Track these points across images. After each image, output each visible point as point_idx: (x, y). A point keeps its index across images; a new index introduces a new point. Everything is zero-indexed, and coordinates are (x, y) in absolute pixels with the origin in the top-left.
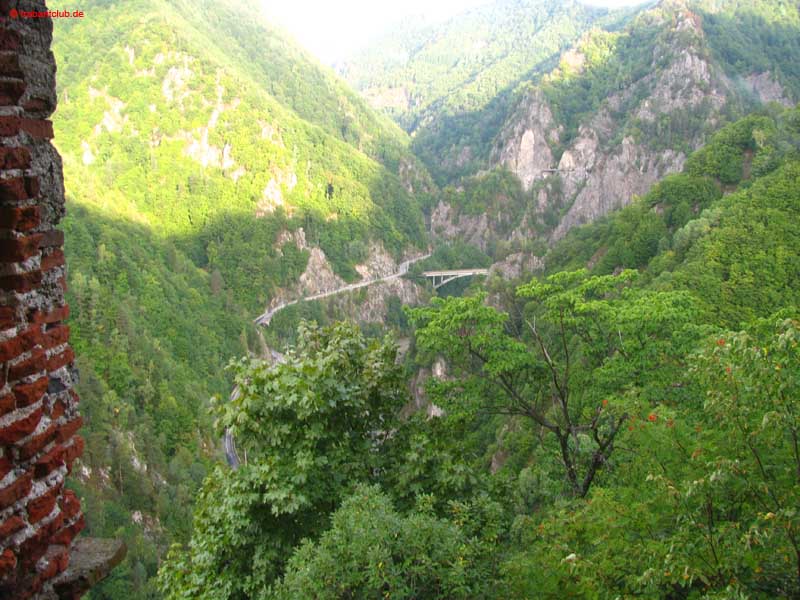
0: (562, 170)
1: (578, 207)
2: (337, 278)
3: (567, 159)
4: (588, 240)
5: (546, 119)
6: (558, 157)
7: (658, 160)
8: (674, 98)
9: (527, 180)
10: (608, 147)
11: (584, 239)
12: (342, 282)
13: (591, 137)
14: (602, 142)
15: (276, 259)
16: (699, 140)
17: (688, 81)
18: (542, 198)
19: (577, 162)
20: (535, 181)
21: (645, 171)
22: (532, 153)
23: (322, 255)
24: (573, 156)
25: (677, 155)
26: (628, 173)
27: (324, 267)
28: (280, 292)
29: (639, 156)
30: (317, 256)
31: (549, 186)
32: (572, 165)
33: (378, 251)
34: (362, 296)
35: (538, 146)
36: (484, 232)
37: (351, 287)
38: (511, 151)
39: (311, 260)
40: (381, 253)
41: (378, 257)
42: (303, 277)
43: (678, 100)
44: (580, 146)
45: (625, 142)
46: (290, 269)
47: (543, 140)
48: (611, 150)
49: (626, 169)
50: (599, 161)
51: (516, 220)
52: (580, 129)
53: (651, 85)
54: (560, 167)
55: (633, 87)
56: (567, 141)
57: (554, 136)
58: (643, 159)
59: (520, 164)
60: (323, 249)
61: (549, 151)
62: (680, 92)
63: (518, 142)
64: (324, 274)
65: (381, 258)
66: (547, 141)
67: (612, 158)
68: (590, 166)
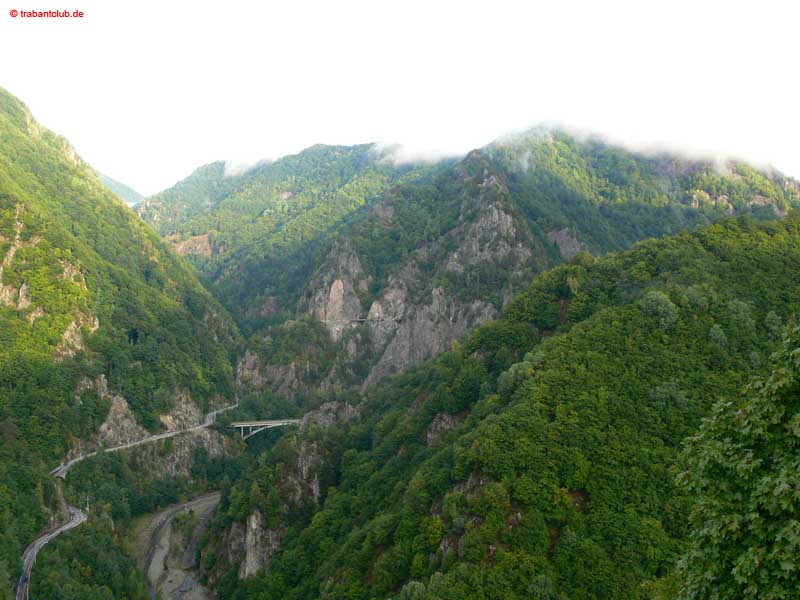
0: (372, 320)
1: (388, 357)
2: (141, 428)
3: (376, 310)
4: (406, 387)
5: (355, 269)
6: (367, 308)
7: (467, 310)
8: (481, 250)
9: (336, 330)
10: (417, 297)
11: (402, 386)
12: (145, 432)
13: (400, 287)
14: (411, 293)
15: (74, 407)
16: (507, 291)
17: (495, 234)
18: (352, 348)
19: (386, 311)
20: (344, 331)
21: (454, 321)
22: (341, 303)
23: (125, 404)
24: (383, 307)
25: (486, 306)
26: (438, 323)
27: (126, 416)
28: (79, 443)
29: (448, 306)
30: (120, 404)
31: (359, 336)
32: (382, 315)
33: (184, 400)
34: (167, 448)
35: (347, 296)
36: (292, 382)
37: (155, 438)
38: (320, 300)
39: (112, 408)
40: (188, 402)
41: (184, 406)
42: (104, 427)
43: (485, 252)
44: (389, 297)
45: (435, 292)
46: (90, 418)
47: (353, 290)
48: (420, 301)
49: (436, 320)
50: (409, 312)
51: (324, 370)
52: (390, 279)
53: (458, 238)
54: (369, 317)
55: (441, 239)
56: (377, 292)
57: (364, 286)
58: (453, 310)
59: (329, 314)
60: (125, 397)
61: (358, 301)
62: (488, 245)
63: (327, 292)
64: (126, 423)
65: (187, 408)
66: (357, 291)
67: (422, 309)
68: (399, 316)
